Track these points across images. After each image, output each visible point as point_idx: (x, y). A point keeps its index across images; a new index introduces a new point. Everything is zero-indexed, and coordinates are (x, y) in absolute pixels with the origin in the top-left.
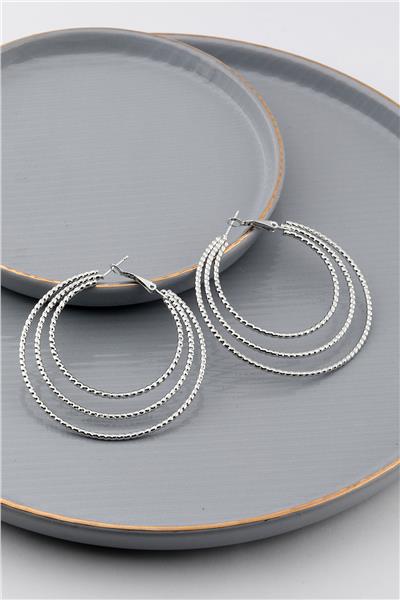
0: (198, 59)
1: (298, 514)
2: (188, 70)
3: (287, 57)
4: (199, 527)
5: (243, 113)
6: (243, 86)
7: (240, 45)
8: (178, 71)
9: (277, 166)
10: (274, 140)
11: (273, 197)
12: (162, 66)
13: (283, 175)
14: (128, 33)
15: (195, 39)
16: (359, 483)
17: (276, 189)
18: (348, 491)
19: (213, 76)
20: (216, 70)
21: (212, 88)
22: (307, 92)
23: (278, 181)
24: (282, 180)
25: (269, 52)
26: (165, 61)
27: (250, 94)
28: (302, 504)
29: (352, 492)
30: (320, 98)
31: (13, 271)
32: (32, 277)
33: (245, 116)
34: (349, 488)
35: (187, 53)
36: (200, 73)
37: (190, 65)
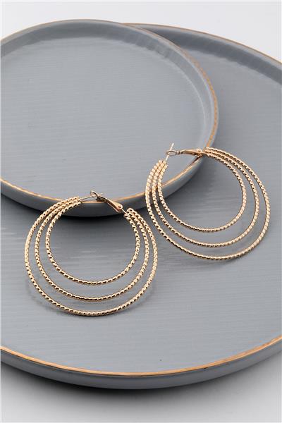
0: (157, 41)
1: (227, 364)
2: (150, 49)
3: (220, 40)
4: (157, 373)
5: (189, 80)
6: (189, 61)
7: (186, 32)
8: (143, 50)
9: (213, 118)
10: (211, 99)
11: (210, 139)
12: (132, 47)
13: (217, 124)
14: (108, 23)
15: (155, 27)
16: (271, 342)
17: (212, 134)
18: (263, 348)
19: (168, 54)
20: (169, 49)
21: (167, 62)
22: (234, 65)
23: (214, 128)
24: (216, 127)
25: (207, 37)
26: (133, 43)
27: (193, 66)
28: (230, 357)
29: (266, 349)
30: (244, 69)
31: (26, 192)
32: (40, 196)
33: (191, 82)
34: (263, 345)
35: (149, 37)
36: (158, 52)
37: (151, 46)
